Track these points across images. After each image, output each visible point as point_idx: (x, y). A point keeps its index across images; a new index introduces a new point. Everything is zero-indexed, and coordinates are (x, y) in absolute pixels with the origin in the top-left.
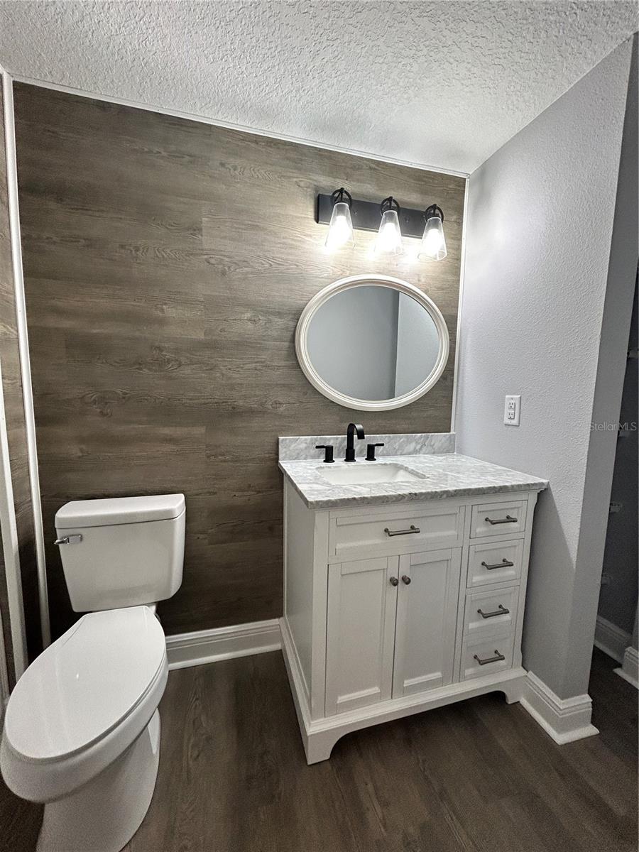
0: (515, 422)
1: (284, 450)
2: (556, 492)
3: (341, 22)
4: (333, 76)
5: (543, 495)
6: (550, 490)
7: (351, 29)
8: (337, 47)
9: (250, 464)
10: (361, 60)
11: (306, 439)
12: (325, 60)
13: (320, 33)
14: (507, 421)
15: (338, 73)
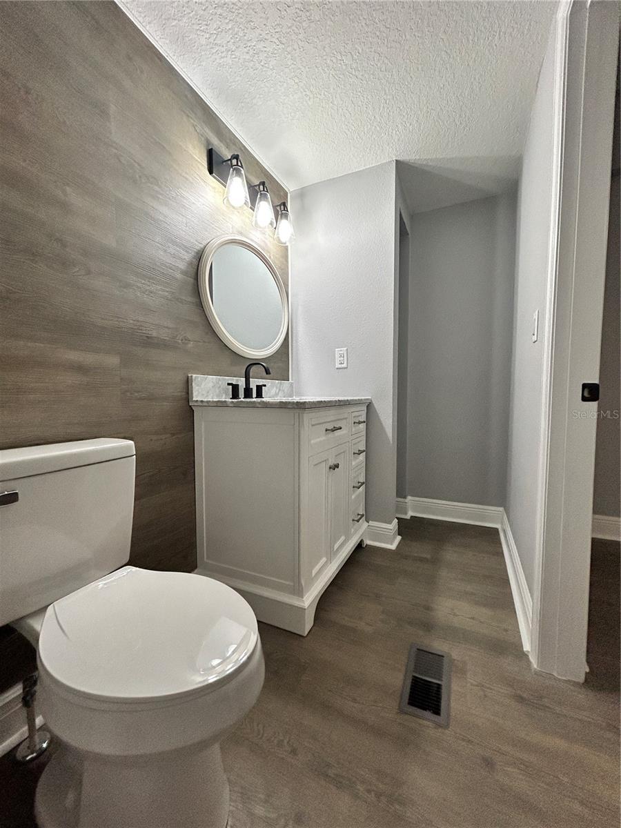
0: (345, 365)
1: (197, 388)
2: (376, 405)
3: (294, 37)
4: (262, 63)
5: (369, 406)
6: (373, 404)
7: (296, 46)
8: (279, 49)
9: (165, 404)
10: (287, 70)
11: (212, 378)
12: (265, 49)
13: (276, 30)
14: (338, 366)
15: (266, 65)
